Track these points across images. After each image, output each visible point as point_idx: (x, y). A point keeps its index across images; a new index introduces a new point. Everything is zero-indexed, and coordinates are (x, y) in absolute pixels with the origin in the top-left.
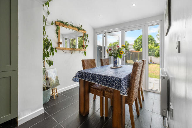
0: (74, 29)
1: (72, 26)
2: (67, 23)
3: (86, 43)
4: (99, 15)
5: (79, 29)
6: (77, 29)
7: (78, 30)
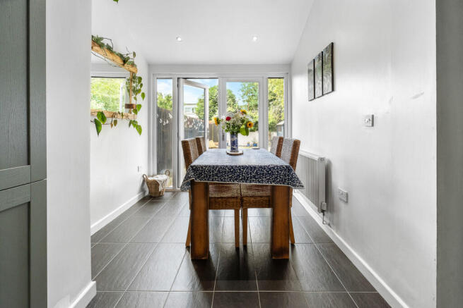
0: (115, 58)
1: (110, 49)
2: (102, 39)
3: (135, 98)
4: (177, 38)
5: (125, 61)
6: (119, 61)
7: (122, 63)
